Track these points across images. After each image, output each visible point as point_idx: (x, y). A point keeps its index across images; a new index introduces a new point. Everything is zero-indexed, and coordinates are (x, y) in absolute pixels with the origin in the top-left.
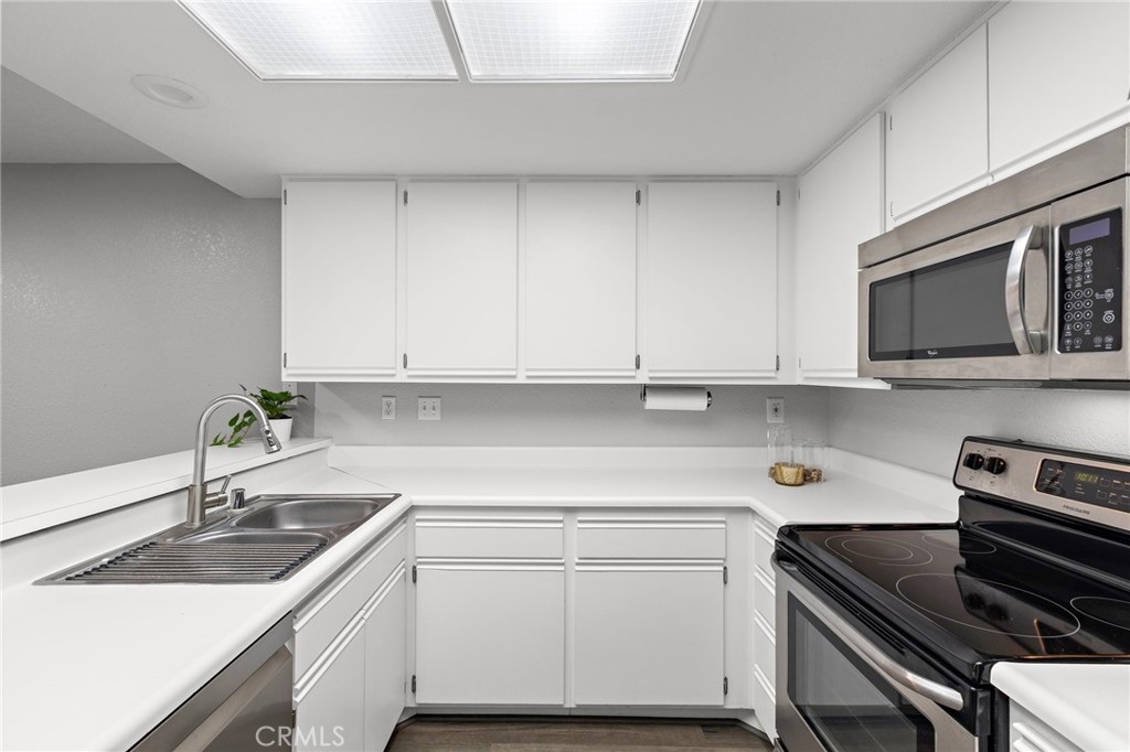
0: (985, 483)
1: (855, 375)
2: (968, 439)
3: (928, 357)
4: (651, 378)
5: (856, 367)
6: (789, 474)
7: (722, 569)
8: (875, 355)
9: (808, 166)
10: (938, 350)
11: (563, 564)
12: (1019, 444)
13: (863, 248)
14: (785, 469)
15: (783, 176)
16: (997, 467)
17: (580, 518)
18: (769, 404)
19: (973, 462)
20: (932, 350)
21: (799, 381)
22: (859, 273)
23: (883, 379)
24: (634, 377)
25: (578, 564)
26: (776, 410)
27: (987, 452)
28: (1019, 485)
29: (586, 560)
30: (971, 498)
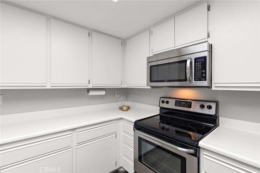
0: (165, 105)
1: (146, 85)
2: (161, 97)
3: (165, 82)
4: (93, 86)
5: (146, 83)
6: (125, 108)
7: (115, 135)
8: (151, 81)
9: (129, 38)
10: (167, 80)
11: (71, 148)
12: (170, 98)
13: (148, 58)
14: (124, 107)
15: (122, 39)
16: (167, 102)
17: (77, 131)
18: (116, 92)
19: (163, 102)
20: (166, 80)
21: (126, 87)
22: (147, 63)
23: (150, 86)
24: (88, 86)
25: (77, 146)
26: (118, 94)
27: (166, 100)
28: (171, 105)
29: (79, 144)
30: (162, 108)
